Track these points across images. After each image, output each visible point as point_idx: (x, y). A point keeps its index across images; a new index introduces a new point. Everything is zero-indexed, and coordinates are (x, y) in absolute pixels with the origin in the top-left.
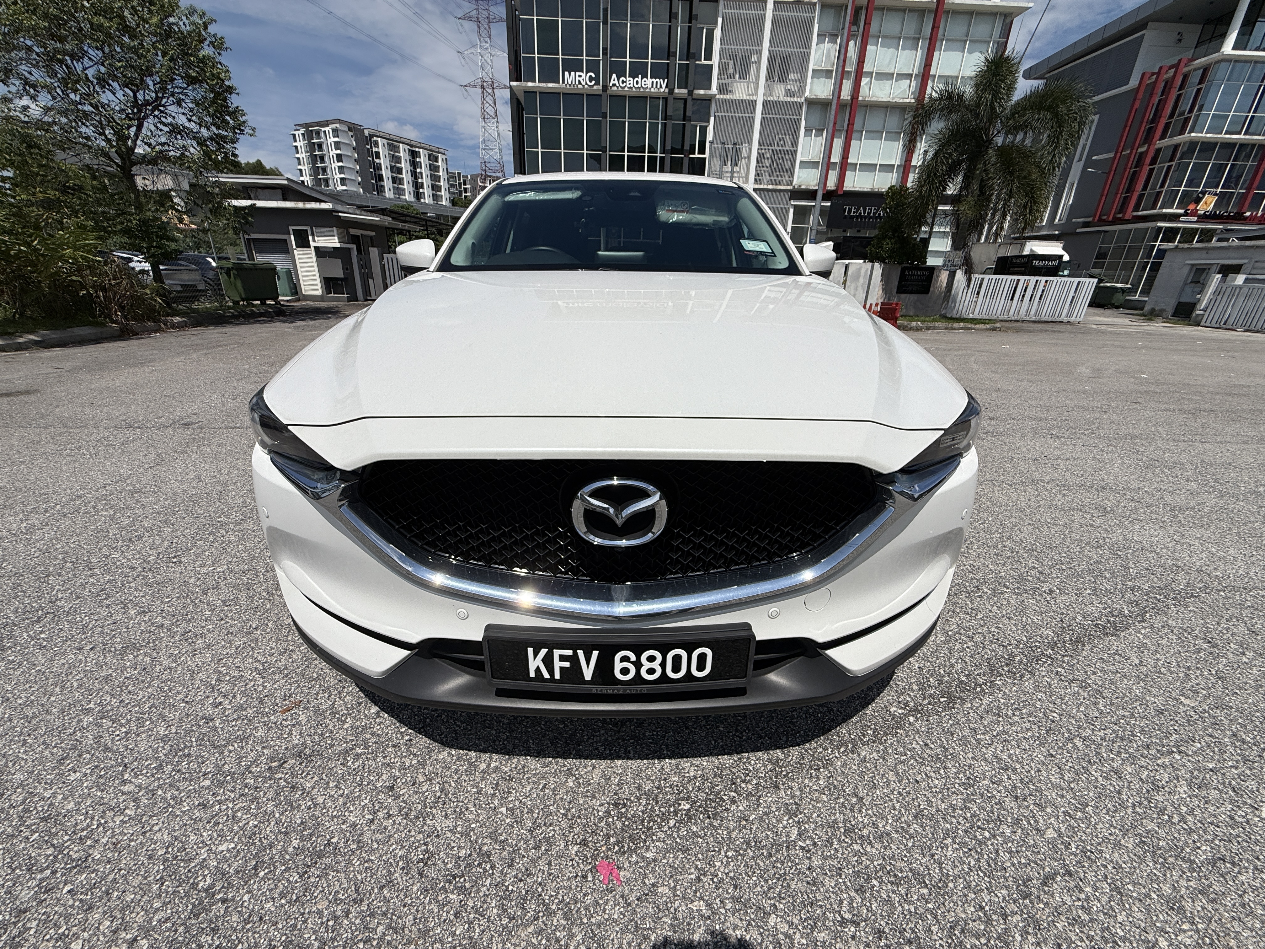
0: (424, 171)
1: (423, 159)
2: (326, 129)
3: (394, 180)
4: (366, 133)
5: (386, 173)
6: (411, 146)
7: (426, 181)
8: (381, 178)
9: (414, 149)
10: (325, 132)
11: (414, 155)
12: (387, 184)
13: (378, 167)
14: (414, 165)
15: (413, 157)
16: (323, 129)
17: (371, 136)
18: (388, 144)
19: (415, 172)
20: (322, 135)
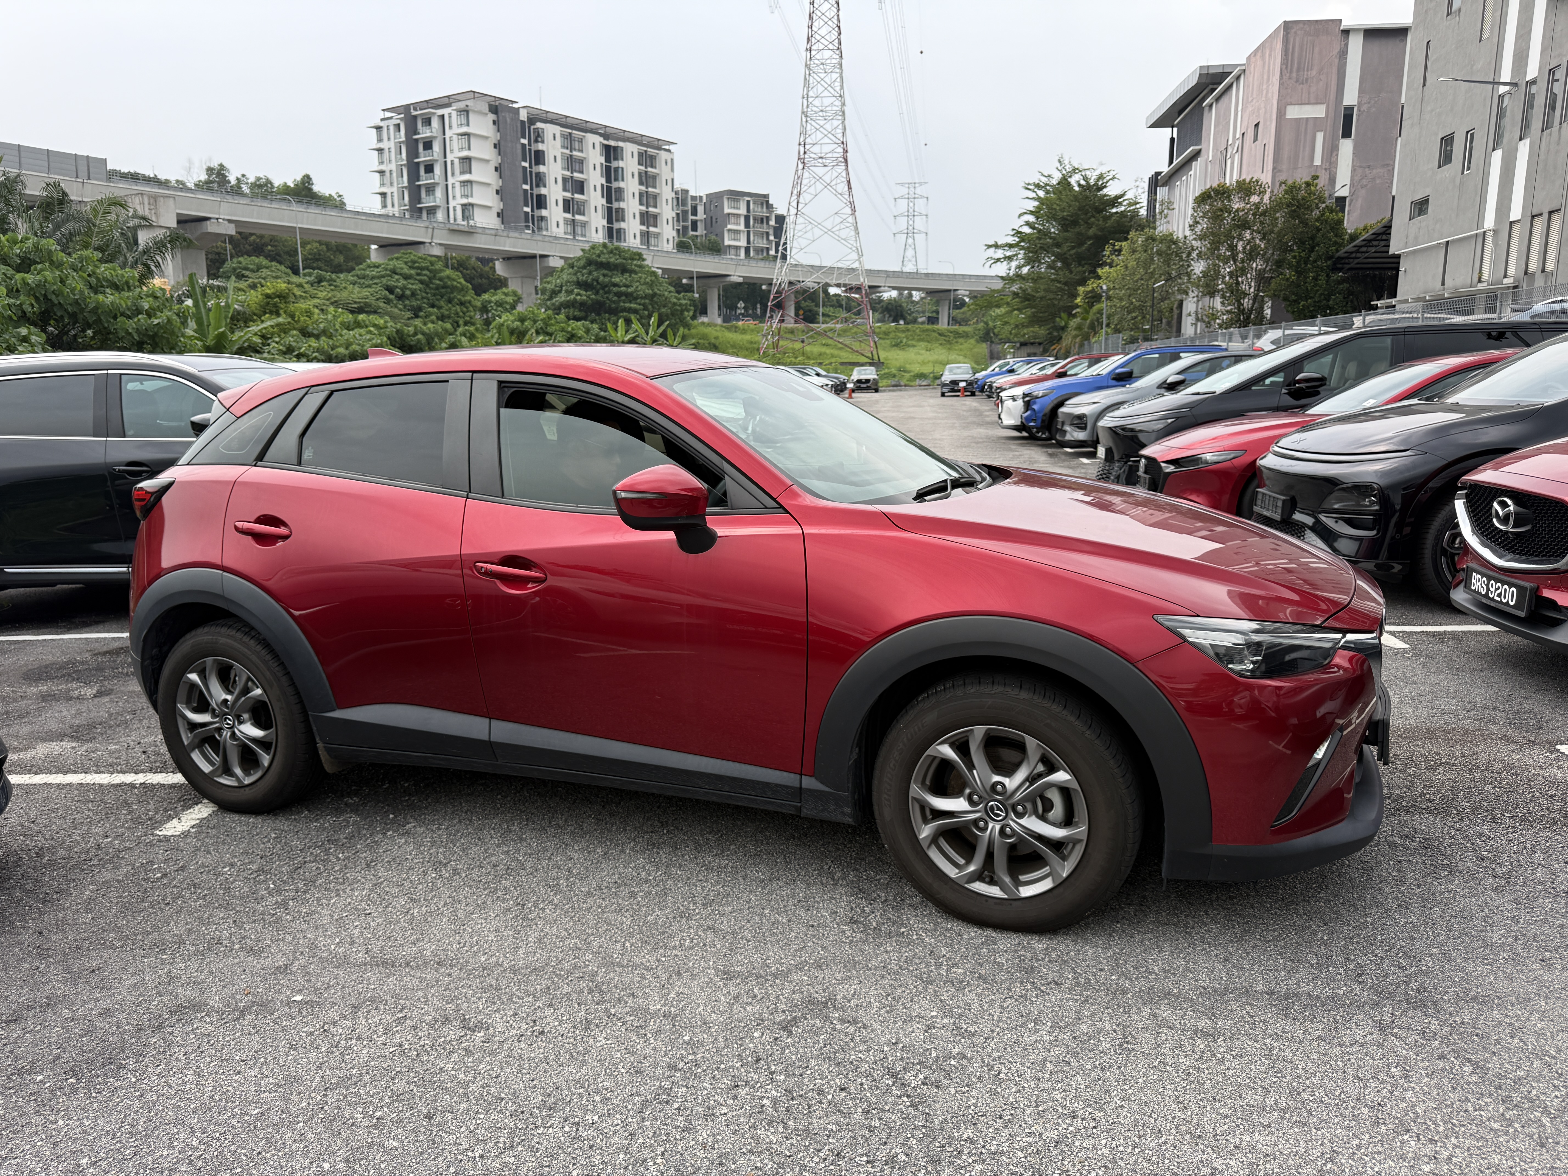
0: (631, 186)
1: (630, 164)
2: (445, 111)
3: (568, 205)
4: (523, 116)
5: (555, 192)
6: (606, 136)
7: (632, 206)
8: (541, 202)
9: (612, 143)
10: (442, 117)
11: (611, 153)
12: (555, 214)
13: (540, 180)
14: (611, 174)
15: (608, 160)
16: (440, 112)
17: (532, 120)
18: (562, 135)
19: (609, 189)
20: (435, 123)
